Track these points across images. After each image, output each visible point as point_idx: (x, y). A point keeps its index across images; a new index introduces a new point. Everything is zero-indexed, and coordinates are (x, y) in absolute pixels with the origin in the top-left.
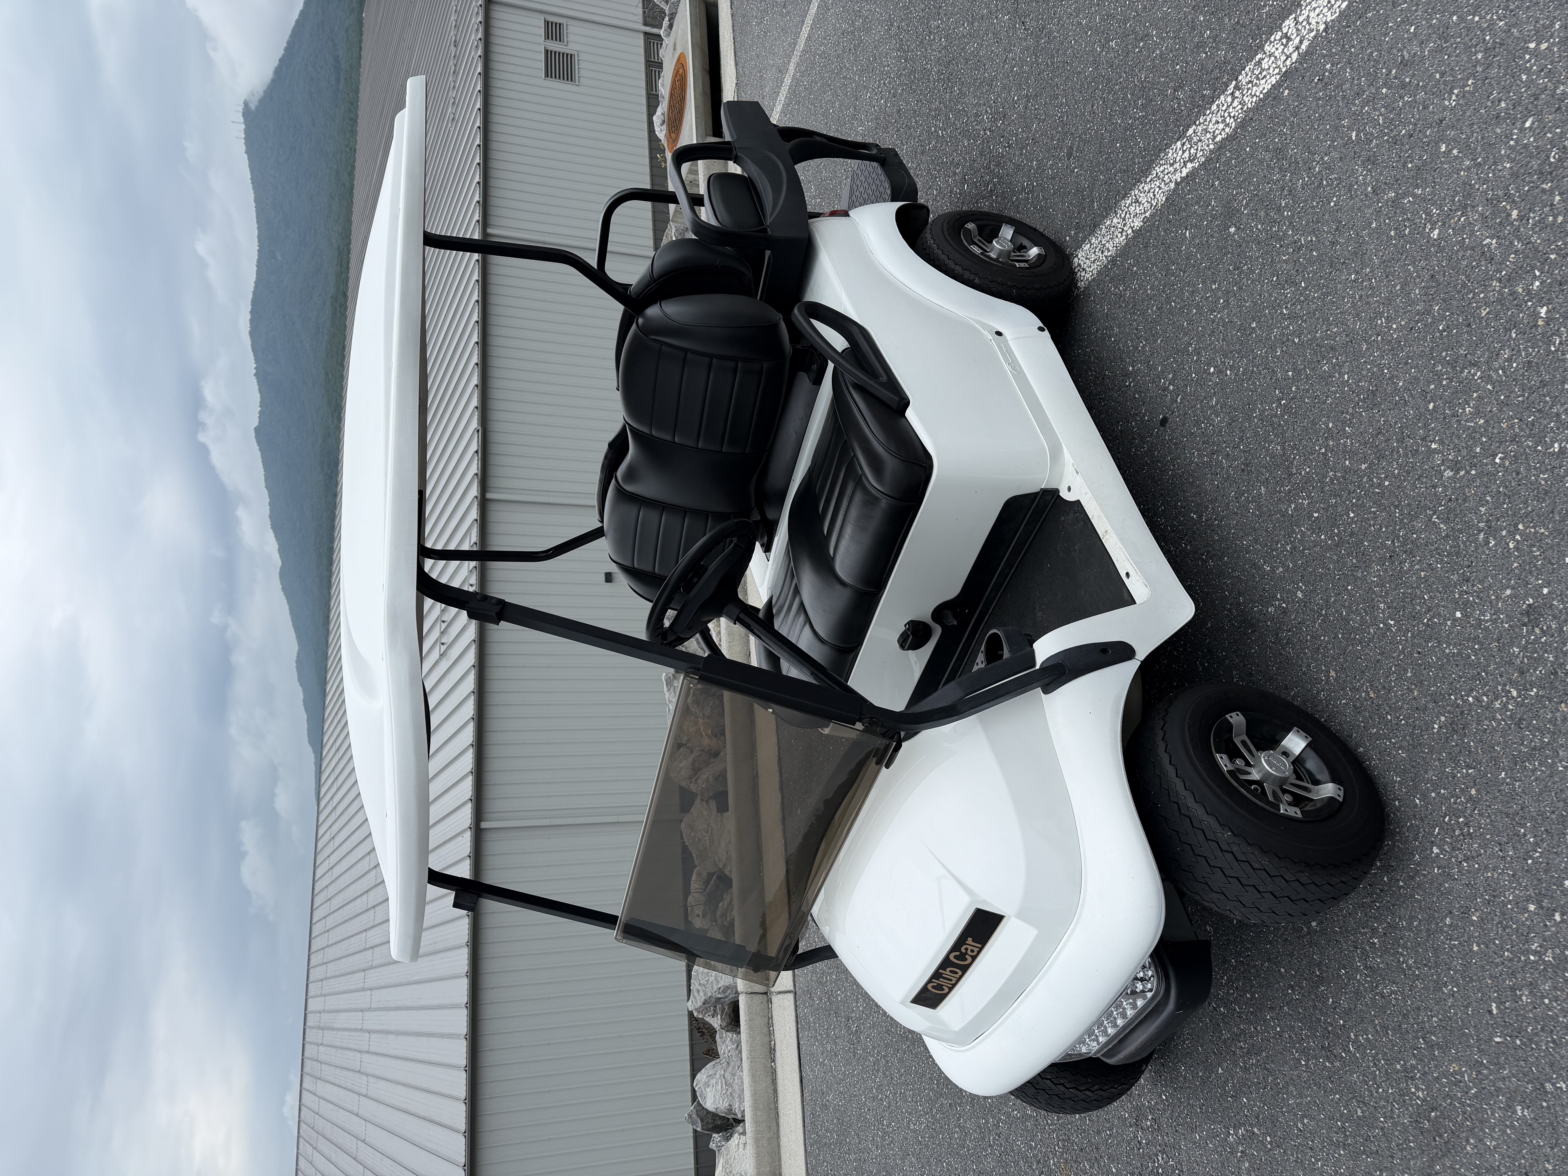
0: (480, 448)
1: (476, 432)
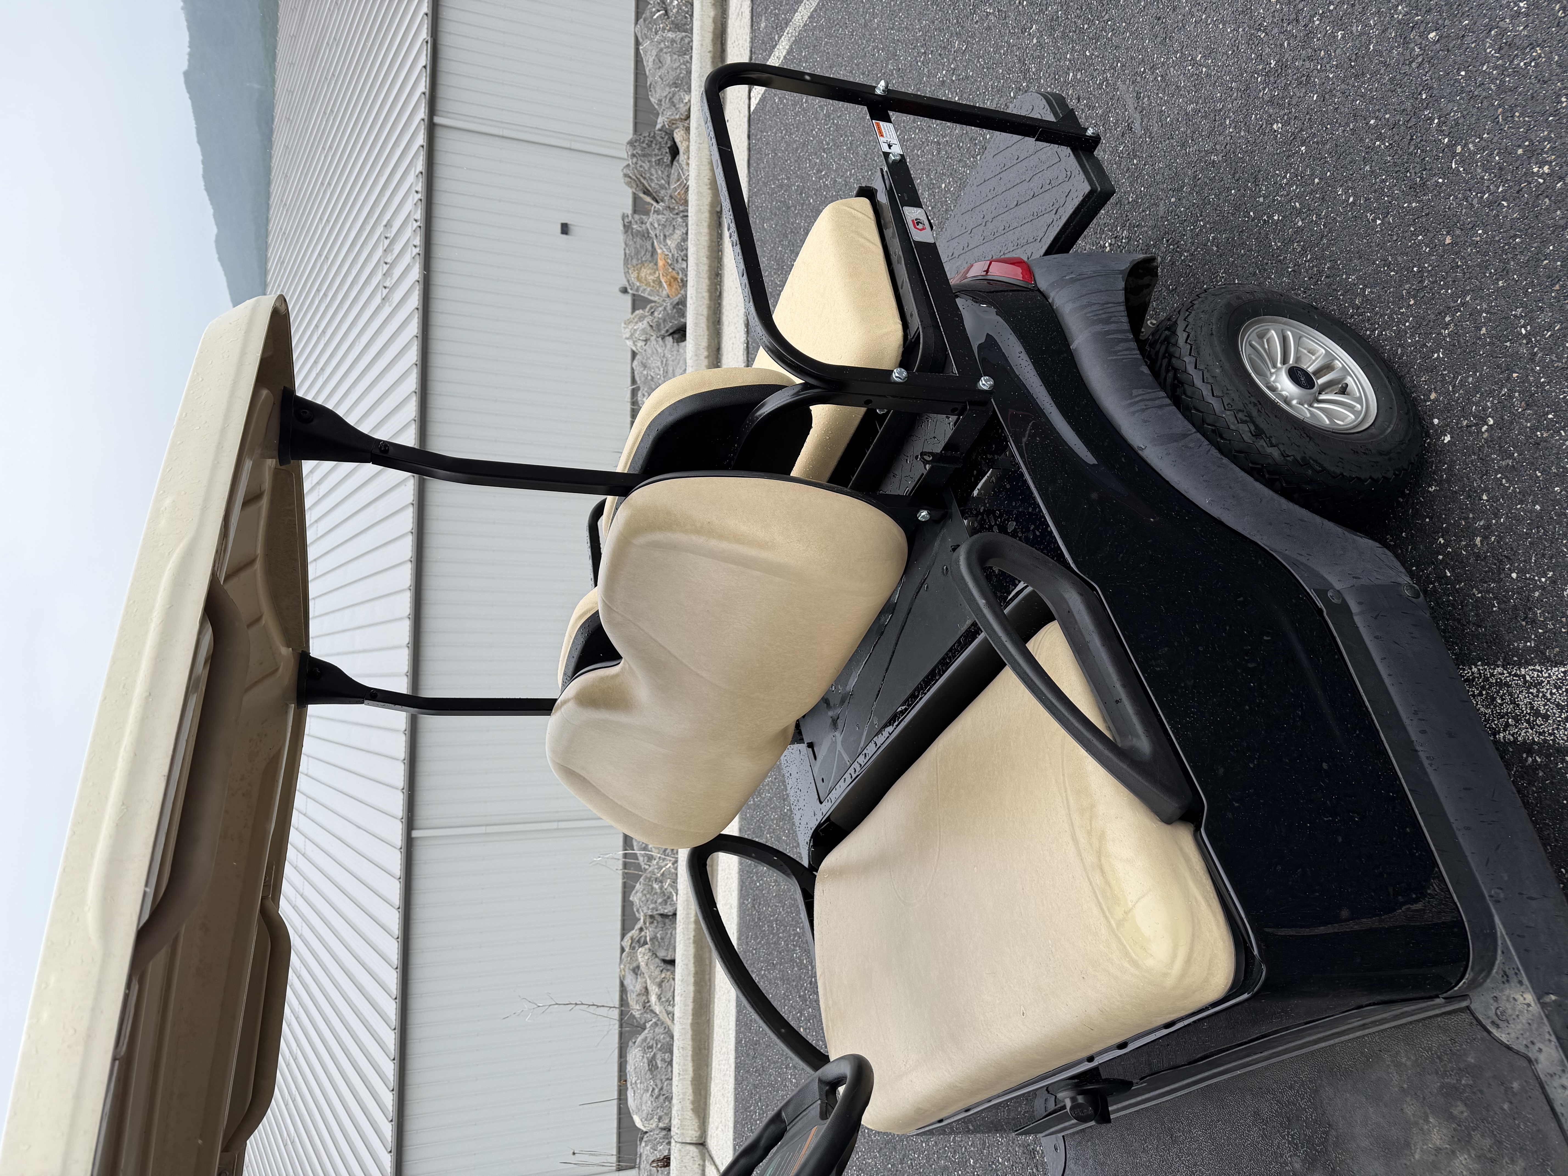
0: (428, 63)
1: (425, 44)
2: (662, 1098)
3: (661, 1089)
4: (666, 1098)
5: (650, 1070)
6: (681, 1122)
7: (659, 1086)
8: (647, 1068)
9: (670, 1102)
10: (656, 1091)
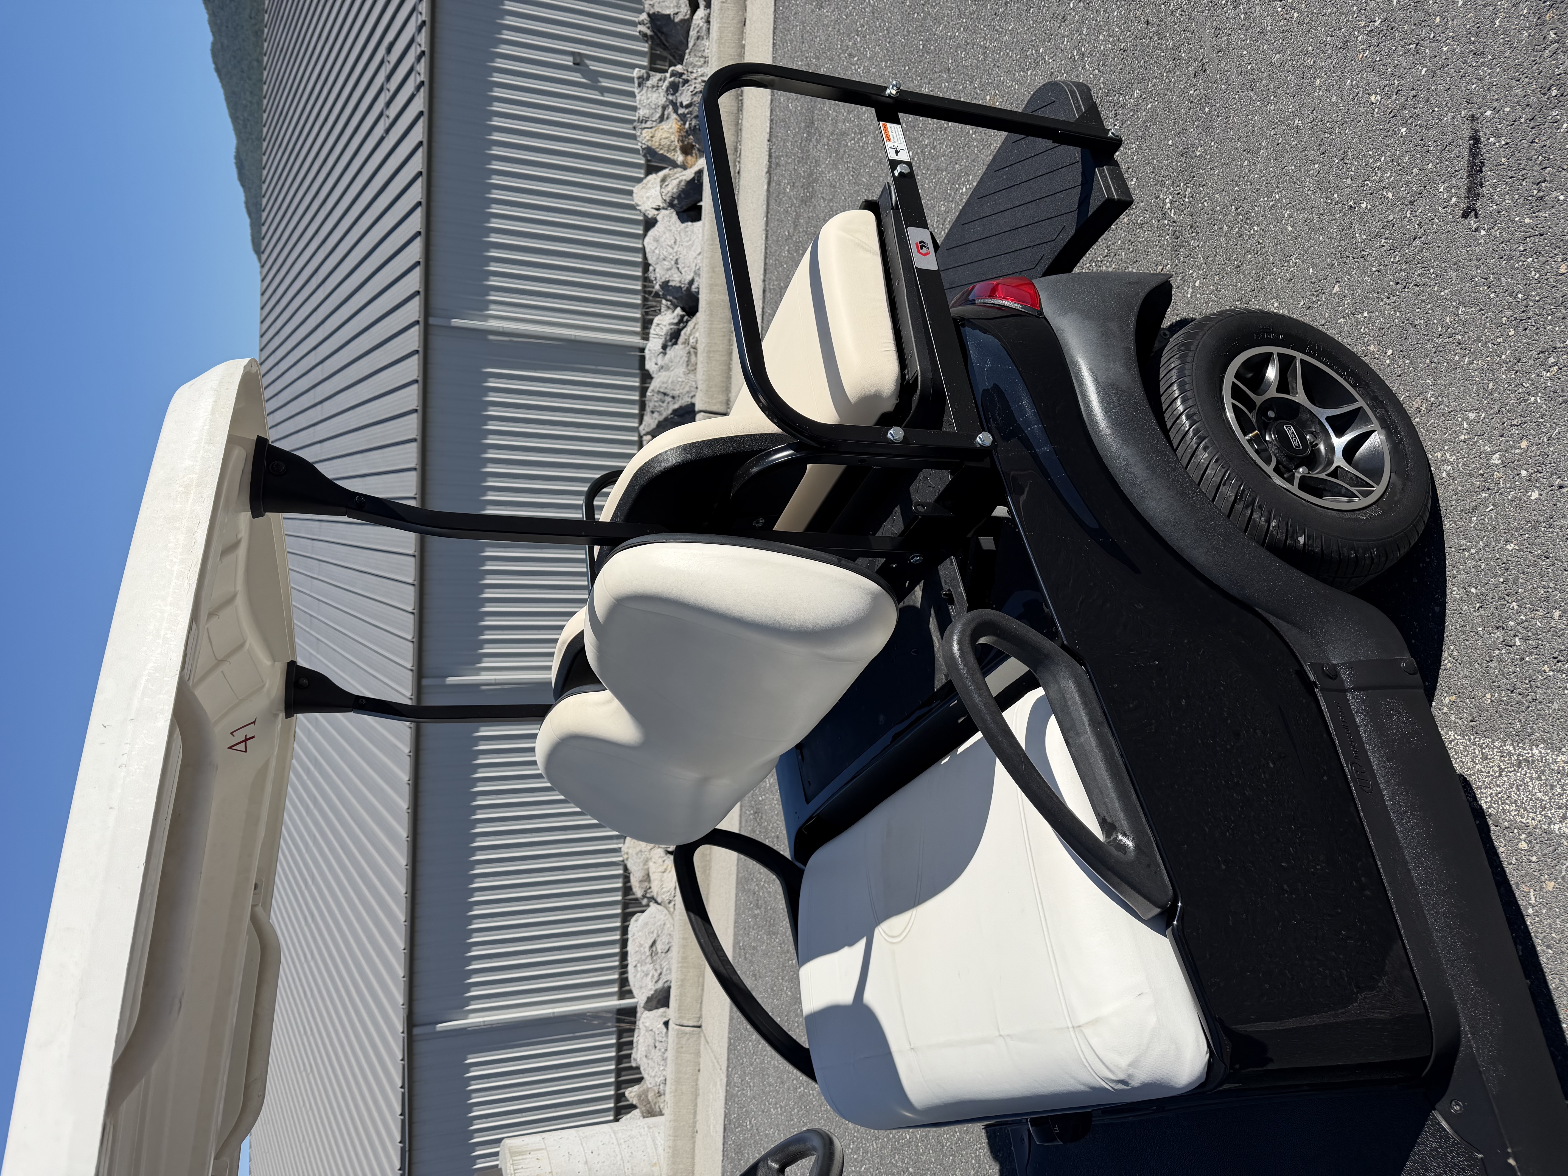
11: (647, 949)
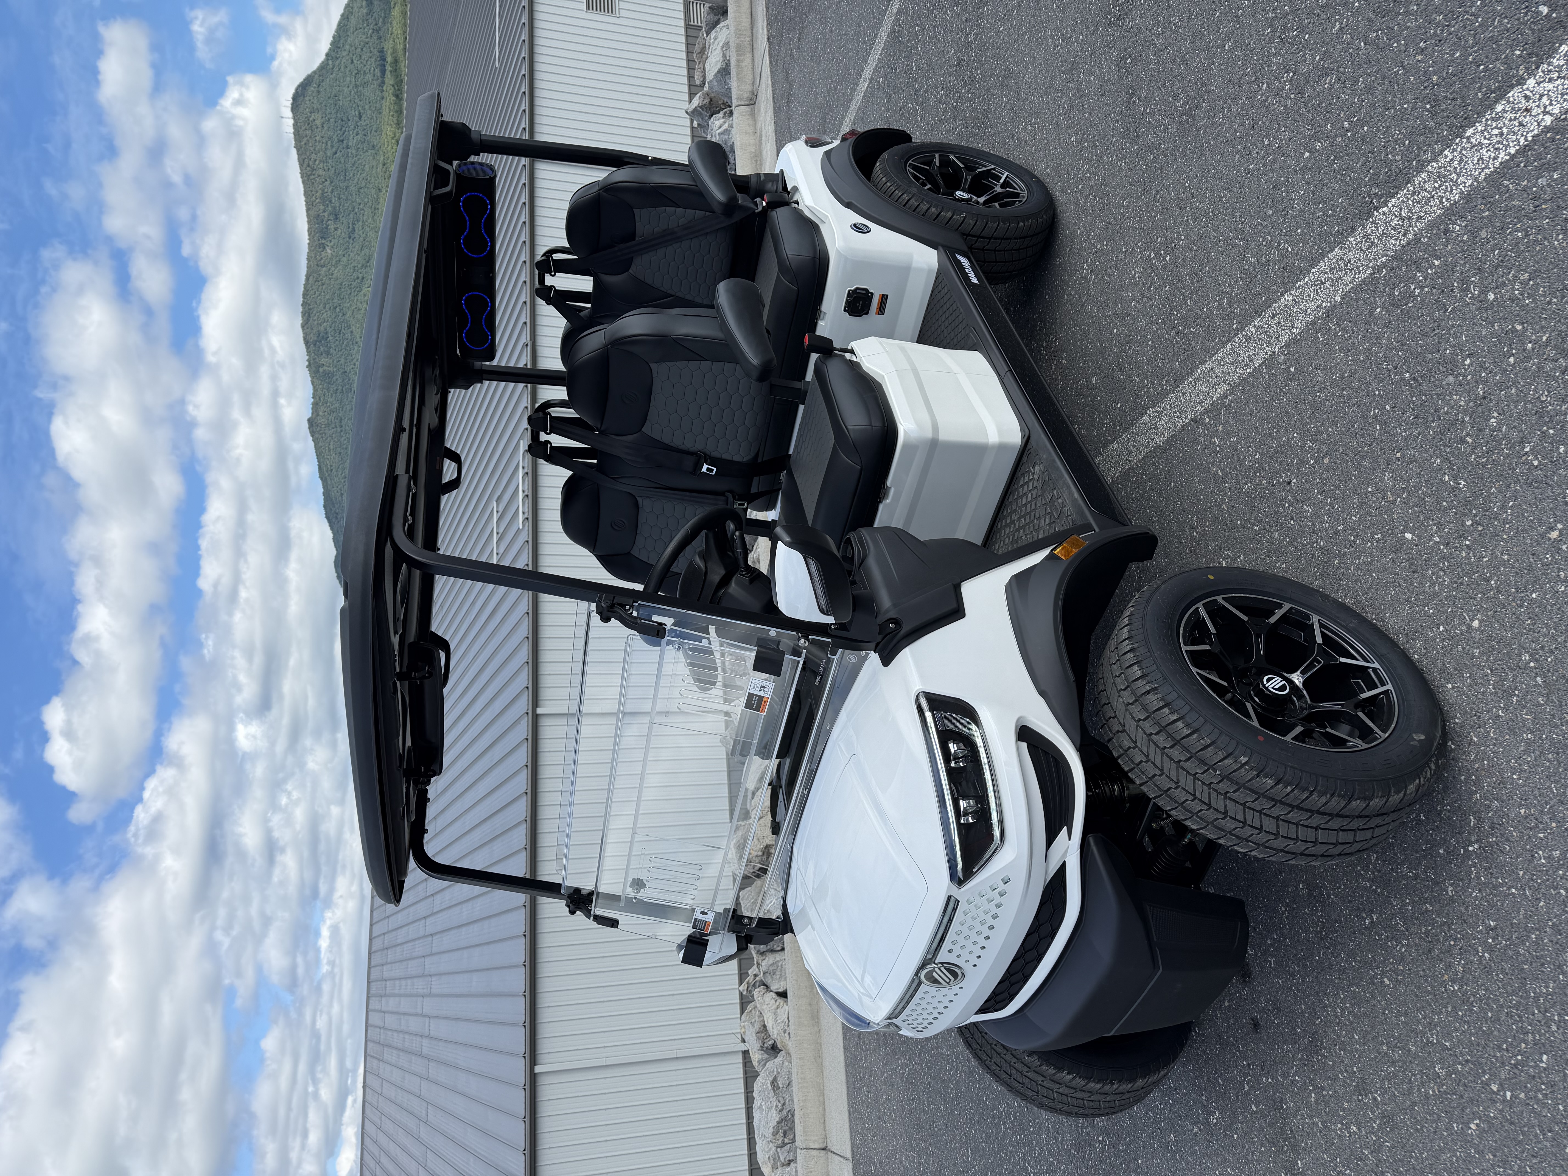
2: (785, 1112)
3: (784, 1104)
4: (789, 1111)
5: (773, 1089)
6: (804, 1128)
7: (782, 1102)
8: (770, 1088)
9: (793, 1116)
10: (780, 1105)
11: (769, 1085)
